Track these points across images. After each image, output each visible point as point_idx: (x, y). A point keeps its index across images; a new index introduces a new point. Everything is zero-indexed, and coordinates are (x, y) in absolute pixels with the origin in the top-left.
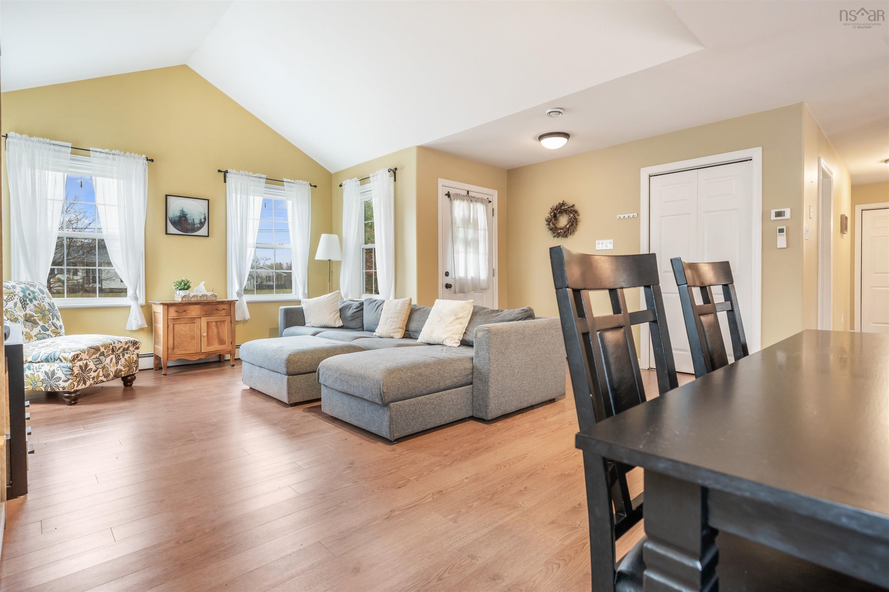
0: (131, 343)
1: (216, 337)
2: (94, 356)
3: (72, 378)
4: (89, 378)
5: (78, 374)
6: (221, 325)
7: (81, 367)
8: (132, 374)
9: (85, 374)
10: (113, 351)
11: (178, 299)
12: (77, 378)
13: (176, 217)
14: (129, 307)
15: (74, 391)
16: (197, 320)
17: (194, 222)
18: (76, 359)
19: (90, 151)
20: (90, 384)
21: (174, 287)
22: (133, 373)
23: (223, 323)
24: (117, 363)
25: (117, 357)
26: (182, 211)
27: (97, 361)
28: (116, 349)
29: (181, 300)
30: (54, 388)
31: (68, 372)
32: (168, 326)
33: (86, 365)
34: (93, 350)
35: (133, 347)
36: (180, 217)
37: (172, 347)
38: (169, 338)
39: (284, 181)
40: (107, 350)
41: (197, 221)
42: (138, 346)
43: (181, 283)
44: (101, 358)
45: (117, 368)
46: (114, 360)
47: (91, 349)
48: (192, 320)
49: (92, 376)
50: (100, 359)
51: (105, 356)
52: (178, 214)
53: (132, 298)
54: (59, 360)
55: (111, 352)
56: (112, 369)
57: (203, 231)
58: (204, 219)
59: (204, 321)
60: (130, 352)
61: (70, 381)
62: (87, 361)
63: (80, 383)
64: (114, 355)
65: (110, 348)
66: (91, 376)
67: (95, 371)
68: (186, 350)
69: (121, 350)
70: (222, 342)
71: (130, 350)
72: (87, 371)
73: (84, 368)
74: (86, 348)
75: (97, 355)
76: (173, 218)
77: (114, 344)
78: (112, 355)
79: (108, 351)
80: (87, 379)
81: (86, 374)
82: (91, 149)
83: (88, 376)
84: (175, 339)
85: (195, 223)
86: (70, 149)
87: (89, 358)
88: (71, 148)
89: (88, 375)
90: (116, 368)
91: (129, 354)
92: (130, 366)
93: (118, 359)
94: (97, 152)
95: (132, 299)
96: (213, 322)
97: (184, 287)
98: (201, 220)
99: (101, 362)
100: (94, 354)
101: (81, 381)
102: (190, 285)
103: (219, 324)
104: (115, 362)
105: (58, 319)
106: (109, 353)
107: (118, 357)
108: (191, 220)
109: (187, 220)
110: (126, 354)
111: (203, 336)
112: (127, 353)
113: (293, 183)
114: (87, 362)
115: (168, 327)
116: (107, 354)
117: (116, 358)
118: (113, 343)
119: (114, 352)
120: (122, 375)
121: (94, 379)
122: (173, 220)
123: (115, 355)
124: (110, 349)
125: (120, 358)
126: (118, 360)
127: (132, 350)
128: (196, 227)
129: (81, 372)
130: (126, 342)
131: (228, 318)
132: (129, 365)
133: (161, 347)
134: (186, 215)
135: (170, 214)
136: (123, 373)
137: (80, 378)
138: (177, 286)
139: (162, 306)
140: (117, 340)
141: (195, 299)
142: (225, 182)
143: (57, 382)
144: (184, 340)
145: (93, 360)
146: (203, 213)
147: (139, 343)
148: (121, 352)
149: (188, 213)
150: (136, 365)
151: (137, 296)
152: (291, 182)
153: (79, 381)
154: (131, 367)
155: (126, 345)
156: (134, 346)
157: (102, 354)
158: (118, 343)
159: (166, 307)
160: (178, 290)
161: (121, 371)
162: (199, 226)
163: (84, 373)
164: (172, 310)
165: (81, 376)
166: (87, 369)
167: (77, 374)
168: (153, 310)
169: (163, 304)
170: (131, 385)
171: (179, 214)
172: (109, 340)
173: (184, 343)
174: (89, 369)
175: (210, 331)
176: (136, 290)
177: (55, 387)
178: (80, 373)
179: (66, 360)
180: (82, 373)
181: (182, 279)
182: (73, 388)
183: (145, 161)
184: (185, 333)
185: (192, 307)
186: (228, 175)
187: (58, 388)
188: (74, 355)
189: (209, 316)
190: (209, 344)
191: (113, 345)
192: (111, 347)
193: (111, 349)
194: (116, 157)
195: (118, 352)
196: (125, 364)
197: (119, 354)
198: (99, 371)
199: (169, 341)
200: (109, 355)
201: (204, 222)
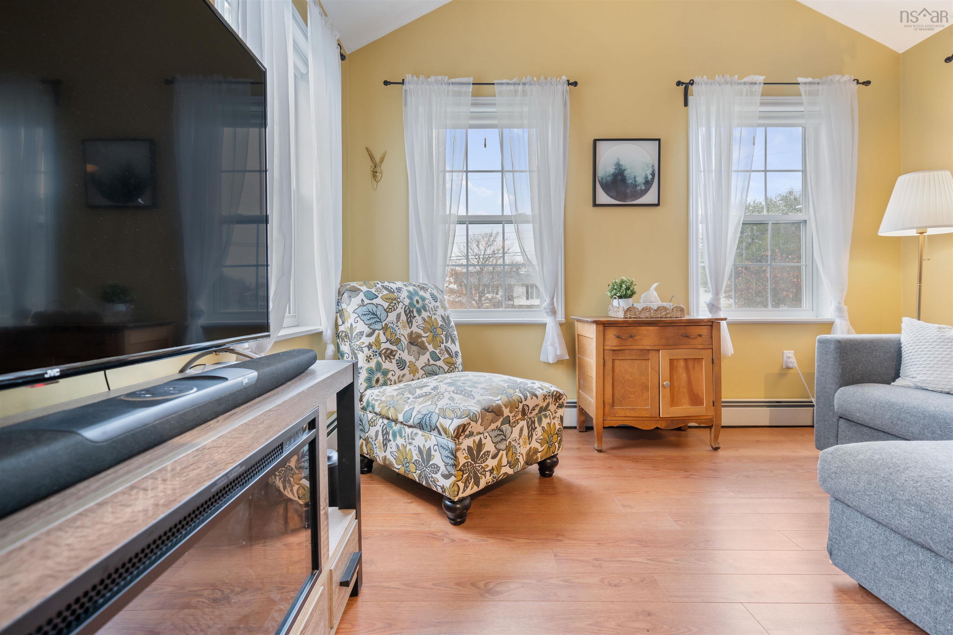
0: (552, 397)
1: (685, 390)
2: (493, 426)
3: (456, 472)
4: (484, 471)
5: (466, 464)
6: (694, 367)
7: (470, 449)
8: (552, 455)
9: (477, 465)
10: (524, 413)
11: (620, 315)
12: (463, 474)
13: (609, 176)
14: (544, 325)
15: (458, 499)
16: (652, 355)
17: (635, 181)
18: (462, 434)
19: (494, 84)
20: (487, 483)
21: (609, 294)
22: (555, 453)
23: (698, 363)
24: (530, 436)
25: (530, 426)
26: (618, 165)
27: (498, 435)
28: (528, 410)
29: (623, 316)
30: (431, 483)
31: (449, 458)
32: (604, 362)
33: (480, 445)
34: (490, 414)
35: (555, 405)
36: (615, 176)
37: (611, 401)
38: (606, 385)
39: (799, 82)
40: (514, 413)
41: (640, 180)
42: (562, 402)
43: (621, 286)
44: (504, 427)
45: (530, 446)
46: (525, 432)
47: (488, 414)
48: (644, 354)
49: (490, 468)
50: (502, 431)
51: (511, 423)
52: (611, 170)
53: (548, 310)
54: (436, 430)
55: (520, 416)
56: (523, 450)
57: (650, 197)
58: (652, 176)
59: (664, 357)
60: (550, 413)
61: (453, 479)
62: (482, 436)
63: (469, 483)
64: (525, 420)
65: (519, 408)
66: (487, 466)
67: (494, 457)
68: (633, 409)
69: (537, 411)
70: (696, 400)
71: (549, 410)
72: (482, 457)
73: (475, 452)
74: (479, 410)
75: (499, 423)
76: (605, 178)
77: (526, 400)
78: (521, 420)
79: (516, 415)
80: (481, 473)
81: (479, 463)
82: (495, 82)
83: (482, 467)
84: (616, 388)
85: (638, 183)
86: (471, 86)
87: (485, 430)
88: (473, 84)
89: (483, 465)
90: (528, 447)
91: (549, 419)
92: (551, 441)
93: (532, 428)
94: (503, 84)
95: (547, 313)
96: (680, 360)
97: (626, 292)
98: (646, 178)
99: (505, 436)
100: (492, 421)
101: (471, 480)
102: (635, 290)
103: (690, 364)
104: (527, 435)
105: (453, 342)
106: (517, 418)
107: (531, 424)
108: (631, 179)
109: (625, 179)
110: (543, 419)
111: (663, 386)
112: (546, 416)
113: (818, 83)
114: (481, 438)
115: (604, 365)
116: (514, 420)
117: (528, 428)
118: (523, 399)
119: (526, 415)
120: (537, 458)
121: (493, 472)
122: (604, 181)
123: (527, 420)
124: (518, 412)
125: (535, 426)
126: (531, 430)
127: (553, 410)
128: (639, 190)
129: (470, 460)
130: (544, 395)
131: (706, 355)
132: (548, 440)
133: (592, 398)
134: (624, 170)
135: (600, 173)
136: (539, 455)
137: (469, 474)
138: (614, 291)
139: (594, 326)
140: (530, 392)
141: (647, 314)
142: (686, 104)
143: (433, 473)
144: (630, 390)
145: (491, 433)
146: (651, 165)
147: (564, 397)
148: (537, 414)
149: (626, 167)
150: (559, 438)
151: (555, 307)
152: (814, 83)
153: (467, 480)
154: (552, 443)
155: (544, 401)
156: (557, 402)
157: (507, 421)
158: (532, 398)
159: (601, 328)
160: (617, 297)
161: (536, 451)
162: (643, 188)
163: (476, 463)
164: (611, 333)
165: (471, 468)
166: (482, 453)
167: (464, 465)
168: (576, 330)
169: (597, 323)
170: (550, 475)
171: (614, 170)
172: (517, 390)
173: (630, 396)
174: (484, 454)
175: (675, 377)
176: (553, 298)
177: (431, 481)
178: (469, 463)
179: (446, 434)
180: (473, 463)
181: (622, 280)
182: (458, 495)
183: (566, 87)
184: (631, 379)
185: (644, 330)
186: (693, 89)
187: (436, 487)
188: (459, 427)
189: (674, 347)
190: (673, 402)
191: (524, 403)
192: (521, 406)
193: (521, 410)
194: (527, 87)
195: (531, 416)
196: (542, 437)
197: (533, 420)
198: (502, 455)
199: (606, 389)
200: (517, 420)
201: (651, 180)
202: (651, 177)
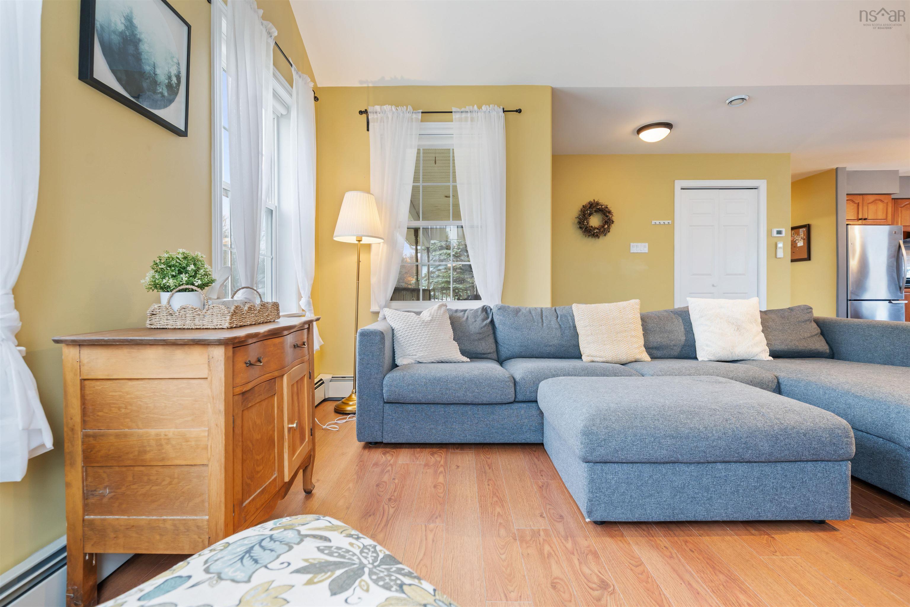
6: (301, 390)
13: (114, 33)
17: (155, 74)
23: (303, 383)
26: (130, 22)
32: (233, 422)
38: (235, 464)
39: (292, 64)
41: (162, 76)
43: (185, 268)
48: (271, 386)
57: (175, 114)
58: (177, 80)
59: (287, 384)
68: (262, 492)
70: (302, 434)
76: (107, 31)
84: (244, 465)
85: (158, 79)
96: (295, 385)
98: (169, 77)
103: (299, 387)
109: (140, 59)
111: (287, 430)
113: (299, 76)
115: (233, 428)
122: (106, 37)
128: (160, 92)
134: (139, 39)
135: (100, 14)
144: (258, 458)
146: (176, 61)
149: (143, 35)
162: (166, 91)
164: (241, 362)
171: (123, 27)
173: (259, 469)
184: (259, 436)
190: (293, 450)
199: (236, 475)
201: (176, 86)
202: (176, 82)
